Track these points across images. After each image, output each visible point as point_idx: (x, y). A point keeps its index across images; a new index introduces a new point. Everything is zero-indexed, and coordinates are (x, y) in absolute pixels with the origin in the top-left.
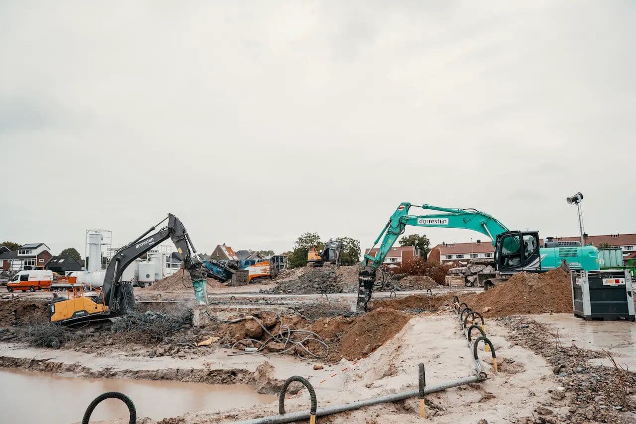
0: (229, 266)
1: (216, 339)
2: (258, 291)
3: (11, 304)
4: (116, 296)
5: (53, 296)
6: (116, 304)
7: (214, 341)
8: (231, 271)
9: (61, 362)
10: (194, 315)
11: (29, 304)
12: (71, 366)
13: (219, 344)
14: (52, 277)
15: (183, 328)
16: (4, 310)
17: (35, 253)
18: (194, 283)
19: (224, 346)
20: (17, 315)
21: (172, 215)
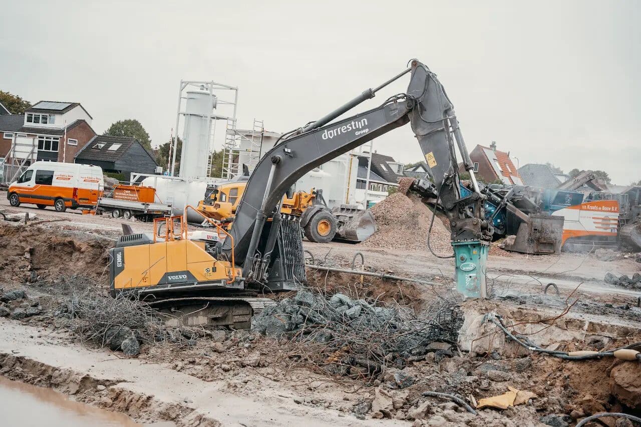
0: (512, 200)
1: (527, 395)
2: (602, 275)
3: (25, 234)
4: (262, 248)
5: (121, 229)
6: (260, 266)
7: (521, 400)
8: (517, 214)
9: (148, 395)
10: (462, 320)
11: (60, 239)
12: (172, 407)
13: (533, 409)
14: (102, 183)
15: (434, 351)
16: (8, 247)
17: (60, 122)
18: (457, 247)
19: (547, 419)
20: (35, 262)
21: (421, 65)
